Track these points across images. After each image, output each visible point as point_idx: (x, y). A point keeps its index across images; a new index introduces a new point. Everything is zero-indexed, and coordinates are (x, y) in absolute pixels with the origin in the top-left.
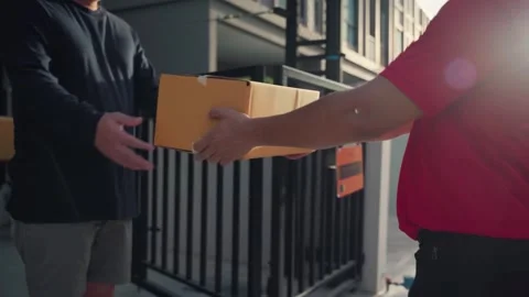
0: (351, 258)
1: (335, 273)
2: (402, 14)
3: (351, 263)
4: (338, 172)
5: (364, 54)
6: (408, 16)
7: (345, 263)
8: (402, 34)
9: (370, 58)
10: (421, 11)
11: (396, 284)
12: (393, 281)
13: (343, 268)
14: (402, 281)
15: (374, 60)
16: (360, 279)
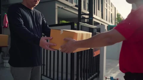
0: (97, 72)
1: (93, 76)
2: (107, 4)
3: (96, 73)
4: (94, 50)
5: (97, 15)
6: (108, 5)
7: (95, 74)
8: (107, 9)
9: (98, 16)
10: (112, 3)
11: (108, 79)
12: (107, 78)
13: (95, 75)
14: (110, 78)
15: (99, 17)
16: (99, 77)
